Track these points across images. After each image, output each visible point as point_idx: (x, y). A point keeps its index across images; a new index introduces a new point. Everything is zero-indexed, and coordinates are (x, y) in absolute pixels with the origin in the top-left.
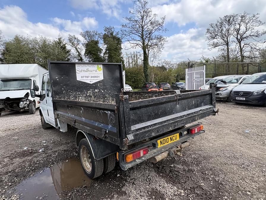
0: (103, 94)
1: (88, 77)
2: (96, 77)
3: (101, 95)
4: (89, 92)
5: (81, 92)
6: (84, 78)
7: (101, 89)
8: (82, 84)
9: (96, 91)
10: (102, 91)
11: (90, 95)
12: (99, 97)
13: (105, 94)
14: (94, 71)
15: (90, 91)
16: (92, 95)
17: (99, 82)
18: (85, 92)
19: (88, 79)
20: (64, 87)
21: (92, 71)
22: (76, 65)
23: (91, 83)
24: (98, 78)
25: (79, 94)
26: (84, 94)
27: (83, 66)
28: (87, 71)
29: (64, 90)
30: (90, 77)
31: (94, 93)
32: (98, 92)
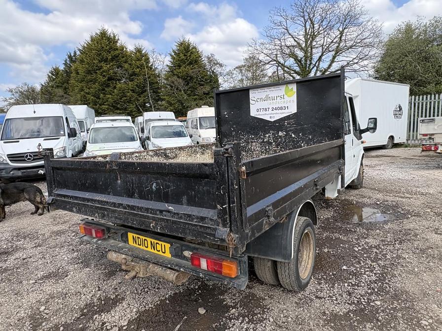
0: (293, 141)
1: (267, 109)
2: (281, 108)
3: (289, 142)
4: (267, 135)
5: (256, 134)
6: (262, 113)
7: (291, 131)
8: (258, 122)
9: (280, 134)
10: (293, 136)
11: (269, 140)
12: (286, 145)
13: (298, 142)
14: (278, 98)
15: (270, 133)
16: (272, 141)
17: (288, 118)
18: (261, 135)
19: (267, 112)
20: (235, 126)
21: (275, 98)
22: (251, 92)
23: (272, 120)
24: (286, 111)
25: (253, 139)
26: (260, 138)
27: (261, 91)
28: (267, 98)
29: (233, 131)
30: (271, 109)
31: (276, 138)
32: (283, 137)
